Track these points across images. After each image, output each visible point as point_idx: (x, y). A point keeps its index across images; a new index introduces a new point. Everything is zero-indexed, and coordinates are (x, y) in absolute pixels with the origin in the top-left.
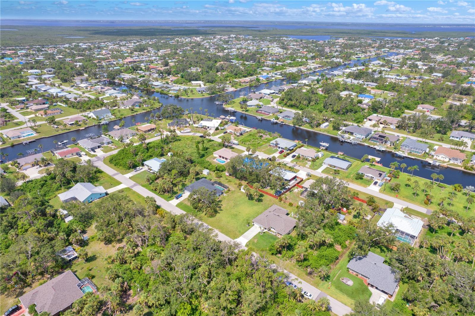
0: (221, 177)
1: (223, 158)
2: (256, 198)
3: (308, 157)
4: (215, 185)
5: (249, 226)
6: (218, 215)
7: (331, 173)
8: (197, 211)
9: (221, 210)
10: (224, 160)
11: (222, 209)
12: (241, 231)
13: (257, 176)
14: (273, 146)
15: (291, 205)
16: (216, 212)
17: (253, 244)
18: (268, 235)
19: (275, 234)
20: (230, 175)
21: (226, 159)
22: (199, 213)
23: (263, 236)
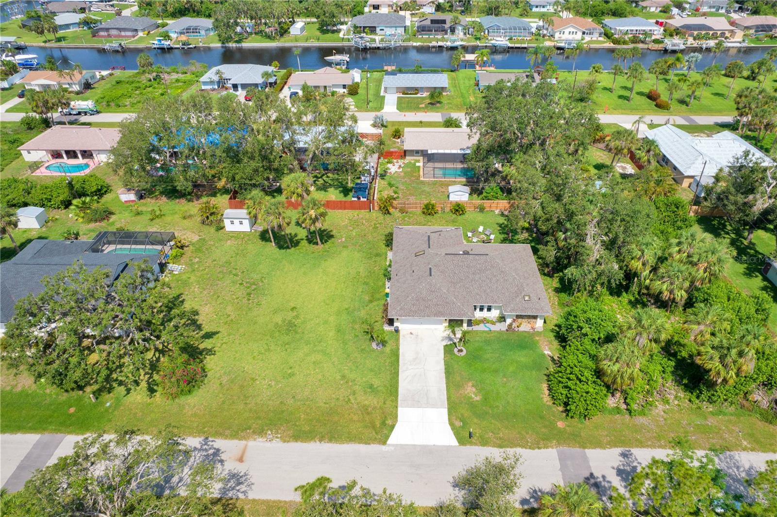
0: (112, 213)
1: (72, 154)
2: (302, 233)
3: (334, 86)
4: (109, 249)
5: (383, 343)
6: (210, 362)
7: (423, 106)
8: (97, 394)
9: (209, 336)
10: (80, 161)
11: (207, 328)
12: (376, 382)
13: (265, 158)
14: (214, 90)
15: (429, 210)
16: (193, 353)
17: (479, 411)
18: (488, 342)
19: (503, 327)
20: (141, 197)
21: (87, 154)
22: (108, 400)
23: (474, 357)
